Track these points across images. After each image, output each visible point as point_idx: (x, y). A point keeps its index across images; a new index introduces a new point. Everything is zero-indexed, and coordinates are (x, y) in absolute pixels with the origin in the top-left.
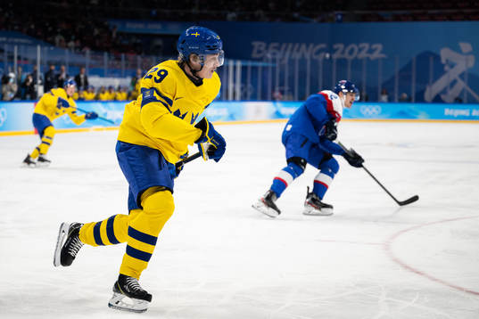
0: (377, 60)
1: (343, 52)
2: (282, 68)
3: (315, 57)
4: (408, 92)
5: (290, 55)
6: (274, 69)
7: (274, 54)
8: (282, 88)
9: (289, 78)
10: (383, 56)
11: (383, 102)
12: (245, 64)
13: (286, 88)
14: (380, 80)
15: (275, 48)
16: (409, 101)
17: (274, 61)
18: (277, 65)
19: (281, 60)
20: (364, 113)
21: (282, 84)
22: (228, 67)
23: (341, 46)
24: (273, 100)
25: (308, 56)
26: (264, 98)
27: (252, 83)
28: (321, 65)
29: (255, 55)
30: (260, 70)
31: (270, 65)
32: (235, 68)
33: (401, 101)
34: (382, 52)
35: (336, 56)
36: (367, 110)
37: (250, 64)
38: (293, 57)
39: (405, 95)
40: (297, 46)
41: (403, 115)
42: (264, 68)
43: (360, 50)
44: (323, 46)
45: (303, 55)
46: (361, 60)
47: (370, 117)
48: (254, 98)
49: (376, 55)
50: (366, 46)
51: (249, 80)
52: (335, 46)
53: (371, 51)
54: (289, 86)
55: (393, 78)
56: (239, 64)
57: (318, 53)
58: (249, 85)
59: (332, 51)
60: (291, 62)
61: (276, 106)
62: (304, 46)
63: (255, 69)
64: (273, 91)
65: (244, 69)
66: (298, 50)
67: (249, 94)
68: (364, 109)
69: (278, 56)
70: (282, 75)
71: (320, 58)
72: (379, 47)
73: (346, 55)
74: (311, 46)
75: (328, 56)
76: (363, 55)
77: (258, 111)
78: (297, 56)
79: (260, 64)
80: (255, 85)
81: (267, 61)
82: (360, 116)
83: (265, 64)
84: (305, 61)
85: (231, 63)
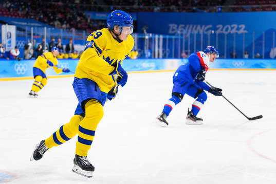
0: (242, 34)
1: (222, 30)
2: (186, 39)
3: (206, 33)
4: (261, 53)
5: (191, 31)
6: (182, 40)
7: (182, 31)
8: (186, 51)
9: (191, 45)
10: (246, 32)
11: (245, 59)
12: (164, 37)
13: (189, 51)
14: (244, 46)
15: (182, 27)
16: (261, 58)
17: (182, 35)
18: (184, 37)
19: (186, 35)
20: (235, 65)
21: (186, 49)
22: (155, 39)
23: (221, 26)
24: (182, 58)
25: (201, 32)
26: (176, 57)
27: (169, 48)
28: (209, 37)
29: (170, 32)
30: (174, 41)
31: (180, 37)
32: (159, 39)
33: (256, 58)
34: (245, 29)
35: (218, 32)
36: (236, 63)
37: (167, 37)
38: (193, 33)
39: (258, 55)
40: (195, 26)
41: (258, 66)
42: (176, 39)
43: (232, 28)
44: (210, 26)
45: (199, 32)
46: (233, 34)
47: (238, 67)
48: (170, 57)
49: (241, 31)
50: (236, 26)
51: (167, 47)
52: (218, 26)
53: (238, 29)
54: (191, 49)
55: (252, 44)
56: (161, 37)
57: (207, 30)
58: (167, 49)
59: (215, 29)
60: (192, 35)
61: (183, 61)
62: (199, 27)
63: (170, 40)
64: (181, 52)
65: (164, 40)
66: (196, 29)
67: (167, 54)
68: (234, 63)
69: (184, 32)
70: (186, 44)
71: (209, 33)
72: (243, 26)
73: (224, 32)
74: (203, 26)
75: (213, 32)
76: (234, 31)
78: (195, 32)
79: (173, 37)
81: (178, 35)
82: (232, 67)
83: (177, 37)
84: (200, 35)
85: (157, 37)
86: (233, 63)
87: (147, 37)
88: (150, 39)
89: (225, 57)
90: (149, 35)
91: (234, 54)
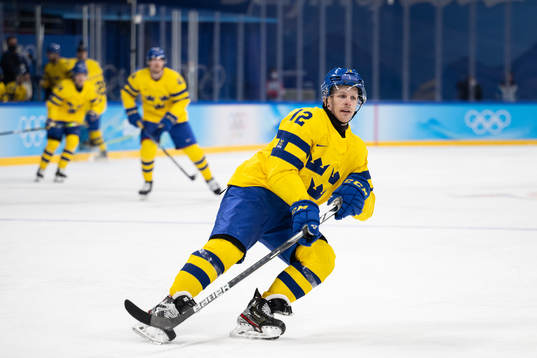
2: (290, 23)
6: (271, 28)
8: (289, 73)
9: (306, 50)
12: (207, 19)
13: (300, 73)
14: (508, 53)
17: (271, 11)
18: (279, 21)
19: (287, 9)
20: (474, 126)
21: (290, 64)
22: (169, 25)
24: (271, 99)
26: (251, 96)
27: (223, 62)
28: (375, 19)
30: (241, 32)
31: (263, 20)
32: (185, 26)
36: (480, 119)
37: (218, 18)
42: (247, 26)
46: (466, 8)
47: (488, 134)
48: (229, 96)
51: (216, 56)
54: (305, 67)
56: (194, 18)
58: (217, 68)
60: (310, 11)
61: (277, 113)
63: (228, 29)
65: (205, 29)
67: (217, 86)
68: (473, 118)
70: (290, 45)
77: (238, 125)
79: (240, 19)
80: (229, 65)
81: (257, 10)
82: (465, 134)
83: (251, 19)
84: (342, 10)
85: (176, 17)
86: (467, 121)
87: (138, 19)
88: (151, 27)
89: (438, 96)
90: (147, 12)
91: (473, 83)
